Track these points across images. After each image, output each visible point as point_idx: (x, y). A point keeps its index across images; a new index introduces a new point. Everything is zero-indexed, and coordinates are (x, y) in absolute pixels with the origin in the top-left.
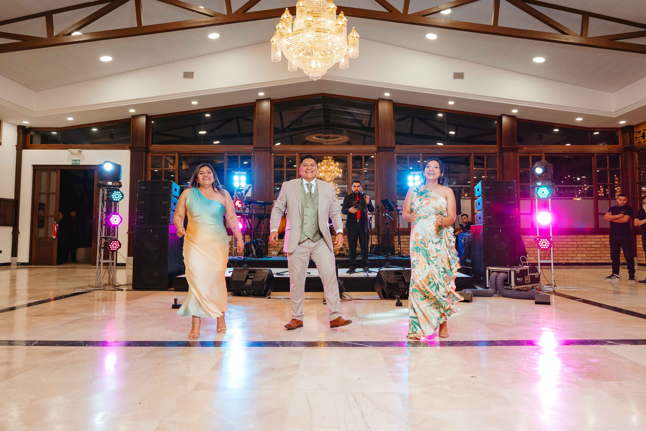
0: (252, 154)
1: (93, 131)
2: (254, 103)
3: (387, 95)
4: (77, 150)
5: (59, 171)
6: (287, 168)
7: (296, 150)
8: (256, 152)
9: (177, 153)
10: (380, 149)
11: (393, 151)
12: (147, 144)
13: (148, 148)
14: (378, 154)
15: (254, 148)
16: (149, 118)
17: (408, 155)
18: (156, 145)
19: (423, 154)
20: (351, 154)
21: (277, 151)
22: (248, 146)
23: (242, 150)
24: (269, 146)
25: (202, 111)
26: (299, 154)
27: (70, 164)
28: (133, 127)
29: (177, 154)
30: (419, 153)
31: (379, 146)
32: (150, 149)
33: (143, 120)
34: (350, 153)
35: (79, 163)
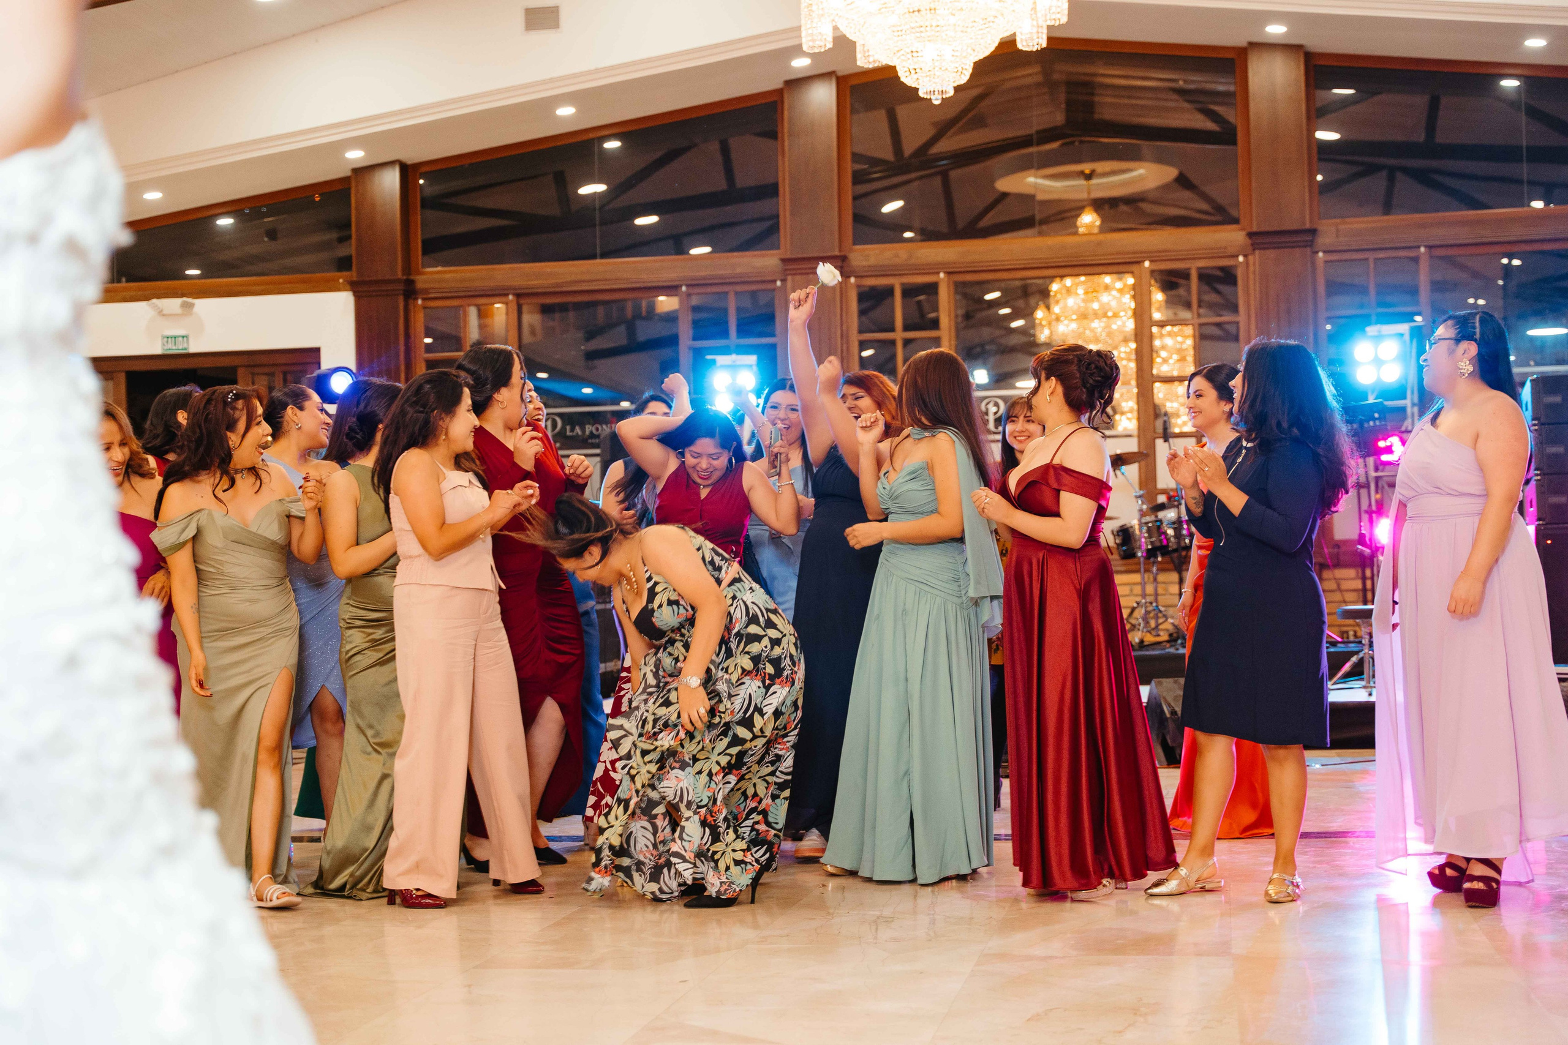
0: (779, 283)
1: (224, 231)
2: (779, 92)
3: (1276, 30)
4: (177, 302)
5: (122, 378)
6: (906, 328)
7: (940, 259)
8: (789, 278)
9: (513, 294)
10: (1259, 239)
11: (1310, 244)
12: (408, 268)
13: (410, 283)
14: (1251, 258)
15: (784, 261)
16: (408, 171)
17: (1371, 256)
18: (439, 269)
19: (1430, 247)
20: (1147, 264)
21: (869, 266)
22: (763, 256)
23: (739, 270)
24: (837, 253)
25: (591, 135)
26: (949, 273)
27: (156, 348)
28: (357, 209)
29: (511, 297)
30: (1415, 244)
31: (1255, 229)
32: (419, 285)
33: (390, 181)
34: (1139, 262)
35: (185, 345)
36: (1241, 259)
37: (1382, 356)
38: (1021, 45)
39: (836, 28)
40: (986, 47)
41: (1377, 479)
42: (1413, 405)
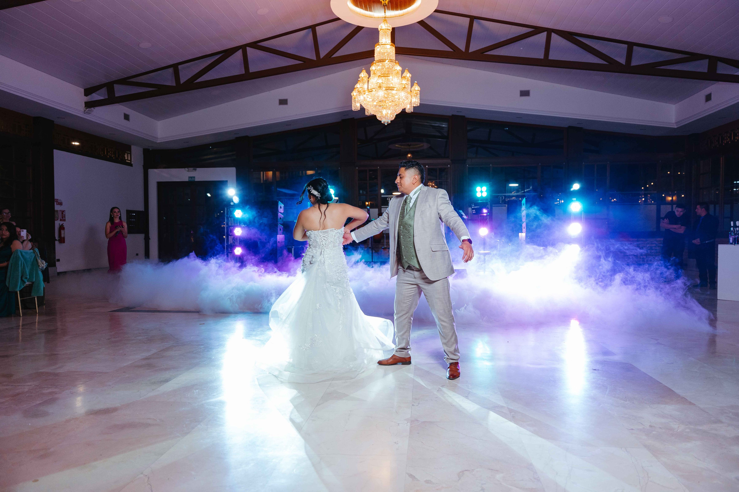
0: (339, 168)
4: (192, 169)
6: (370, 180)
7: (378, 164)
8: (342, 167)
10: (453, 162)
11: (465, 163)
12: (249, 162)
14: (451, 166)
15: (341, 163)
16: (250, 138)
17: (479, 167)
20: (427, 166)
21: (361, 165)
22: (336, 162)
24: (354, 161)
26: (380, 167)
27: (186, 179)
29: (274, 170)
30: (489, 164)
31: (452, 159)
35: (194, 179)
36: (449, 166)
37: (483, 190)
38: (407, 111)
39: (361, 105)
40: (399, 111)
41: (480, 219)
42: (489, 201)
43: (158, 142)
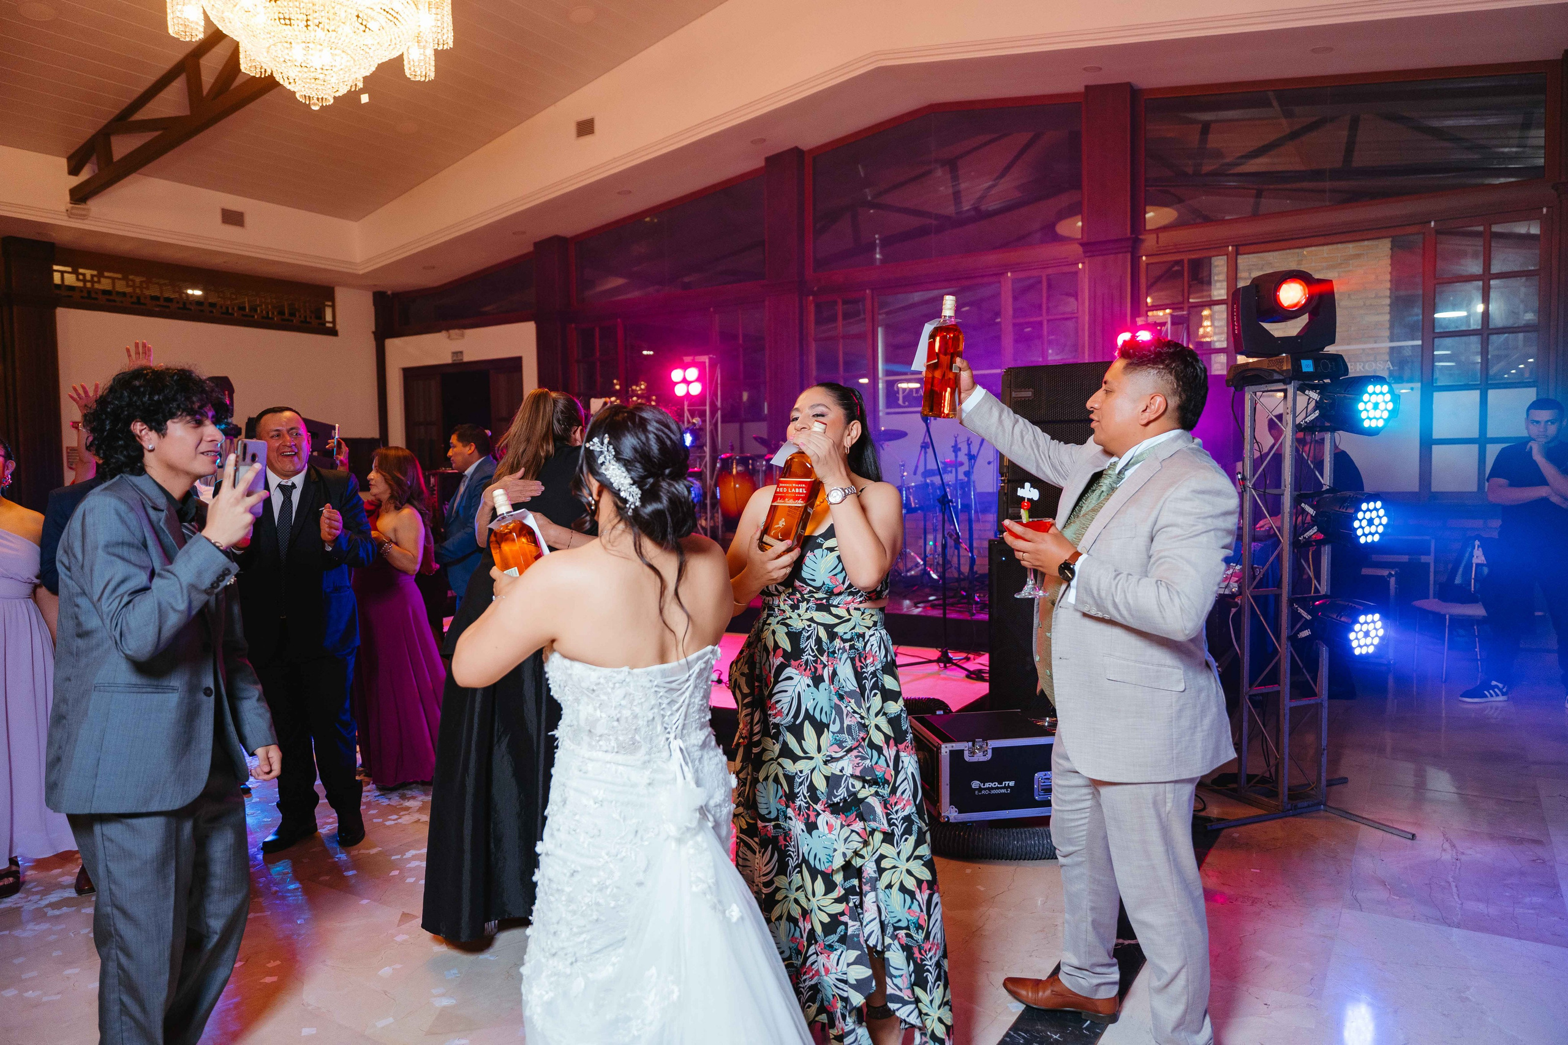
4: (457, 331)
7: (866, 279)
8: (768, 298)
10: (1088, 249)
12: (567, 303)
13: (568, 313)
15: (764, 286)
16: (567, 243)
27: (450, 361)
30: (1224, 244)
32: (571, 315)
35: (462, 358)
36: (1080, 266)
43: (361, 272)
